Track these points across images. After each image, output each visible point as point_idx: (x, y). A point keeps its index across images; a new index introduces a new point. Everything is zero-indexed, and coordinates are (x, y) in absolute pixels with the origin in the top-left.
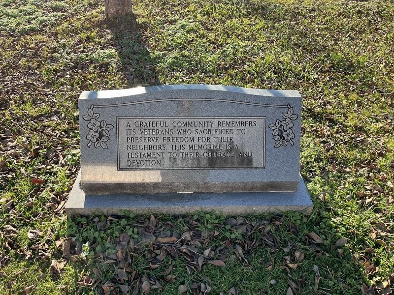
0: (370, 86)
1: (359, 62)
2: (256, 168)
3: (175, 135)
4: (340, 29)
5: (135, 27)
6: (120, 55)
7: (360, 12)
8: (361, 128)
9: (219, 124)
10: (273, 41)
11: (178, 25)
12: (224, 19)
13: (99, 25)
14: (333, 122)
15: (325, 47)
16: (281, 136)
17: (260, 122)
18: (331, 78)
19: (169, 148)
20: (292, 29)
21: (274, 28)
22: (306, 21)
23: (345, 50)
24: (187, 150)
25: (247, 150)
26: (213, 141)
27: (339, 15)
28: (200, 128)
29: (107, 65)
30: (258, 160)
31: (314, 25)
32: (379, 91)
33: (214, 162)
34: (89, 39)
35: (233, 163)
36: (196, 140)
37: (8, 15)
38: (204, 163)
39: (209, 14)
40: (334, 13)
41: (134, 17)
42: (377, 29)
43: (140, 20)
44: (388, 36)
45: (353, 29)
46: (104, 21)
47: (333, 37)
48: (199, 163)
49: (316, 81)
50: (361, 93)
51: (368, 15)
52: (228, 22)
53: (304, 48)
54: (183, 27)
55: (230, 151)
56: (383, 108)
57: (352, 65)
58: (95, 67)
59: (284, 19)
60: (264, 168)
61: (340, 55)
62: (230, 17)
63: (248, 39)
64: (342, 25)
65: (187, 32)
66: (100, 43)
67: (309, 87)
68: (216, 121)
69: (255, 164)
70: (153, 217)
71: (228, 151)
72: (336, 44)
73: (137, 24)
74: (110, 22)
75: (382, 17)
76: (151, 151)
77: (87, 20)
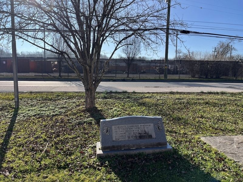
0: (188, 124)
1: (182, 118)
2: (154, 138)
3: (129, 130)
4: (174, 109)
5: (97, 111)
6: (95, 119)
7: (180, 103)
8: (185, 133)
9: (141, 126)
10: (150, 113)
11: (114, 109)
12: (130, 107)
13: (83, 111)
14: (176, 133)
15: (169, 114)
16: (159, 128)
17: (152, 125)
18: (173, 122)
19: (127, 134)
20: (156, 109)
21: (149, 109)
22: (161, 107)
23: (176, 114)
24: (132, 134)
25: (150, 133)
26: (140, 131)
27: (173, 104)
28: (135, 127)
29: (91, 123)
30: (154, 136)
31: (164, 108)
32: (191, 125)
33: (141, 137)
34: (81, 116)
35: (146, 138)
36: (135, 131)
37: (43, 110)
38: (138, 138)
39: (124, 106)
40: (171, 104)
41: (97, 108)
42: (188, 108)
43: (99, 109)
44: (192, 110)
45: (179, 108)
46: (85, 110)
47: (172, 111)
48: (136, 138)
49: (168, 123)
50: (185, 125)
51: (184, 104)
52: (132, 108)
53: (162, 114)
54: (116, 110)
55: (145, 133)
56: (192, 129)
57: (180, 118)
58: (86, 124)
59: (152, 107)
60: (156, 138)
61: (175, 116)
62: (132, 106)
63: (140, 113)
64: (174, 107)
65: (118, 111)
66: (86, 117)
67: (166, 125)
68: (140, 125)
69: (153, 137)
70: (124, 156)
71: (144, 133)
72: (173, 113)
73: (98, 110)
74: (87, 110)
75: (189, 104)
76: (122, 135)
77: (78, 110)
